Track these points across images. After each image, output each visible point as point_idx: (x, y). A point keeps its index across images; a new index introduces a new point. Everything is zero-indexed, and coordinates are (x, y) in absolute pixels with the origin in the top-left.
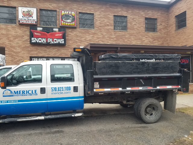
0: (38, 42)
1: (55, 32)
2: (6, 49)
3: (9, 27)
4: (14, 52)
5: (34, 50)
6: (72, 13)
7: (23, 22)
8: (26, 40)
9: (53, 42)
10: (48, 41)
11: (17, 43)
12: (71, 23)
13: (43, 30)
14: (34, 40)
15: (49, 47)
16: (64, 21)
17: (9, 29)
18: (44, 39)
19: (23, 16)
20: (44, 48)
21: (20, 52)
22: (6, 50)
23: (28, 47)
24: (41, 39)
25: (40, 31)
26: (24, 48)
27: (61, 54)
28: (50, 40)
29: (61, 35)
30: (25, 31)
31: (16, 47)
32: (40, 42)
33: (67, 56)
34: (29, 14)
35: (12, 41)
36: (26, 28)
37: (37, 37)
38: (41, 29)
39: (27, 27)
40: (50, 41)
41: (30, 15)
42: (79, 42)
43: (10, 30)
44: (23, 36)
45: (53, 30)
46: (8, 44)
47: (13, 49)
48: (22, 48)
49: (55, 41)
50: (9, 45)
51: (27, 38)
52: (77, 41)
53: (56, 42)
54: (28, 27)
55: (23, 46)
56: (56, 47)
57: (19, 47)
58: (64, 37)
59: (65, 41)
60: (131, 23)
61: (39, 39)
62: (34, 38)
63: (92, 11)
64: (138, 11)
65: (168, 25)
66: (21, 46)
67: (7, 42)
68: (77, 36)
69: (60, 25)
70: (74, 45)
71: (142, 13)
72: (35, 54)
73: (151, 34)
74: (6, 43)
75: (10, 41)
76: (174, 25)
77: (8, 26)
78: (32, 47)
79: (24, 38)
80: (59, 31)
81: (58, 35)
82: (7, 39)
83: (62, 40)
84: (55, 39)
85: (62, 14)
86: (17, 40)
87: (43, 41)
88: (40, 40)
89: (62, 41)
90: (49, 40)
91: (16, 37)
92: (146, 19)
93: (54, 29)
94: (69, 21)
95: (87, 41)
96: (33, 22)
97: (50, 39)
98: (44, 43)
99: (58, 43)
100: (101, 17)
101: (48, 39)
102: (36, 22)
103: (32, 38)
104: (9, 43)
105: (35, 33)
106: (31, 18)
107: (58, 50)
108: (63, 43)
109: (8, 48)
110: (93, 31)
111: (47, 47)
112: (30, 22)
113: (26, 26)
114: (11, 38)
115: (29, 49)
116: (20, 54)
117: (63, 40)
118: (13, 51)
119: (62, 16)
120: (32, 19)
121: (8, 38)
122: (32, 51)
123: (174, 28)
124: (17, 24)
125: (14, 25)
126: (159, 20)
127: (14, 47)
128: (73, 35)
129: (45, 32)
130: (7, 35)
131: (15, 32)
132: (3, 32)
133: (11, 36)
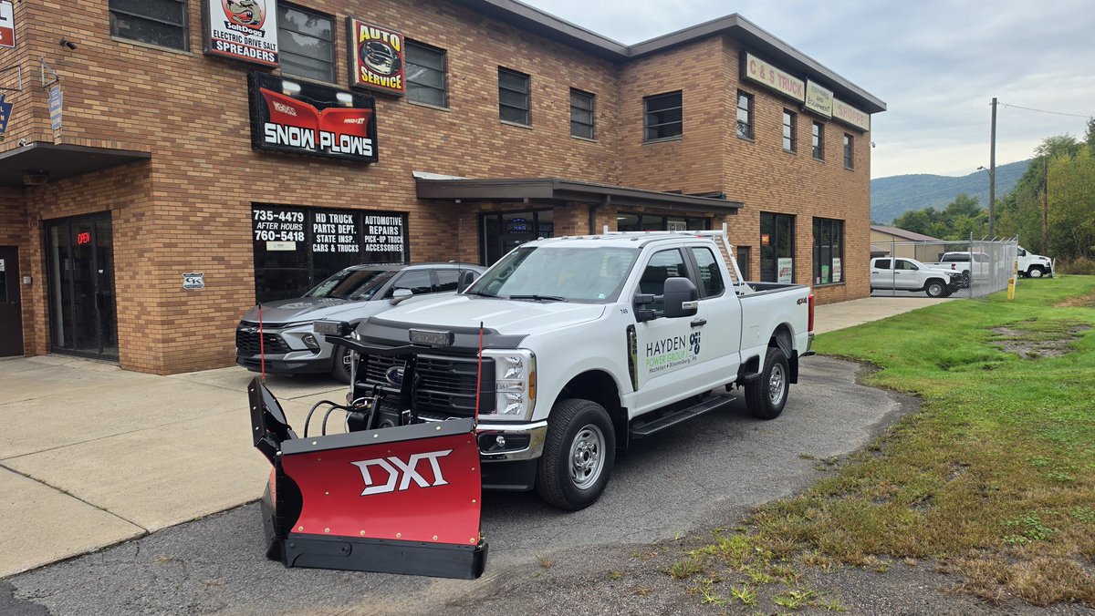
0: (286, 143)
1: (343, 106)
2: (155, 164)
3: (164, 62)
4: (191, 180)
5: (268, 176)
6: (392, 36)
7: (229, 50)
8: (235, 132)
9: (337, 149)
10: (323, 143)
11: (199, 139)
12: (390, 76)
13: (302, 92)
14: (273, 133)
15: (318, 166)
16: (369, 69)
17: (161, 72)
18: (307, 131)
19: (226, 23)
20: (301, 171)
21: (210, 182)
22: (157, 171)
23: (240, 160)
24: (296, 131)
25: (291, 96)
26: (227, 162)
27: (356, 198)
28: (327, 140)
29: (361, 121)
30: (229, 88)
31: (198, 156)
32: (294, 143)
33: (375, 208)
34: (250, 16)
35: (179, 128)
36: (232, 76)
37: (285, 122)
38: (296, 88)
39: (233, 72)
40: (328, 143)
41: (255, 23)
42: (409, 156)
43: (169, 77)
44: (222, 110)
45: (336, 100)
46: (165, 139)
47: (183, 166)
48: (221, 163)
49: (346, 144)
50: (168, 144)
51: (236, 119)
52: (402, 151)
53: (346, 150)
54: (238, 73)
55: (223, 155)
56: (340, 170)
57: (209, 156)
58: (370, 130)
59: (374, 146)
60: (540, 102)
61: (292, 130)
62: (273, 126)
63: (442, 40)
64: (554, 63)
65: (616, 118)
66: (216, 154)
67: (158, 132)
68: (403, 131)
69: (357, 81)
70: (396, 164)
71: (564, 71)
72: (269, 193)
73: (584, 144)
74: (152, 133)
75: (172, 127)
76: (640, 124)
77: (159, 57)
78: (257, 162)
79: (225, 121)
80: (356, 104)
81: (353, 121)
82: (156, 116)
83: (365, 141)
84: (343, 138)
85: (362, 40)
86: (197, 124)
87: (305, 139)
88: (295, 136)
89: (363, 146)
90: (325, 139)
91: (196, 111)
92: (574, 91)
93: (340, 98)
94: (384, 68)
95: (433, 150)
96: (265, 55)
97: (327, 135)
98: (308, 148)
99: (353, 152)
100: (465, 68)
101: (323, 134)
102: (276, 56)
103: (267, 126)
104: (166, 135)
105: (277, 105)
106: (255, 36)
107: (348, 180)
108: (370, 153)
109: (163, 159)
110: (446, 116)
111: (311, 165)
112: (253, 55)
114: (172, 114)
115: (248, 170)
116: (214, 192)
117: (369, 141)
118: (184, 175)
119: (361, 46)
120: (262, 40)
121: (163, 115)
122: (261, 177)
123: (641, 134)
124: (197, 50)
125: (182, 56)
126: (599, 100)
127: (188, 156)
128: (390, 126)
129: (310, 102)
130: (158, 96)
131: (188, 89)
132: (140, 80)
133: (175, 105)
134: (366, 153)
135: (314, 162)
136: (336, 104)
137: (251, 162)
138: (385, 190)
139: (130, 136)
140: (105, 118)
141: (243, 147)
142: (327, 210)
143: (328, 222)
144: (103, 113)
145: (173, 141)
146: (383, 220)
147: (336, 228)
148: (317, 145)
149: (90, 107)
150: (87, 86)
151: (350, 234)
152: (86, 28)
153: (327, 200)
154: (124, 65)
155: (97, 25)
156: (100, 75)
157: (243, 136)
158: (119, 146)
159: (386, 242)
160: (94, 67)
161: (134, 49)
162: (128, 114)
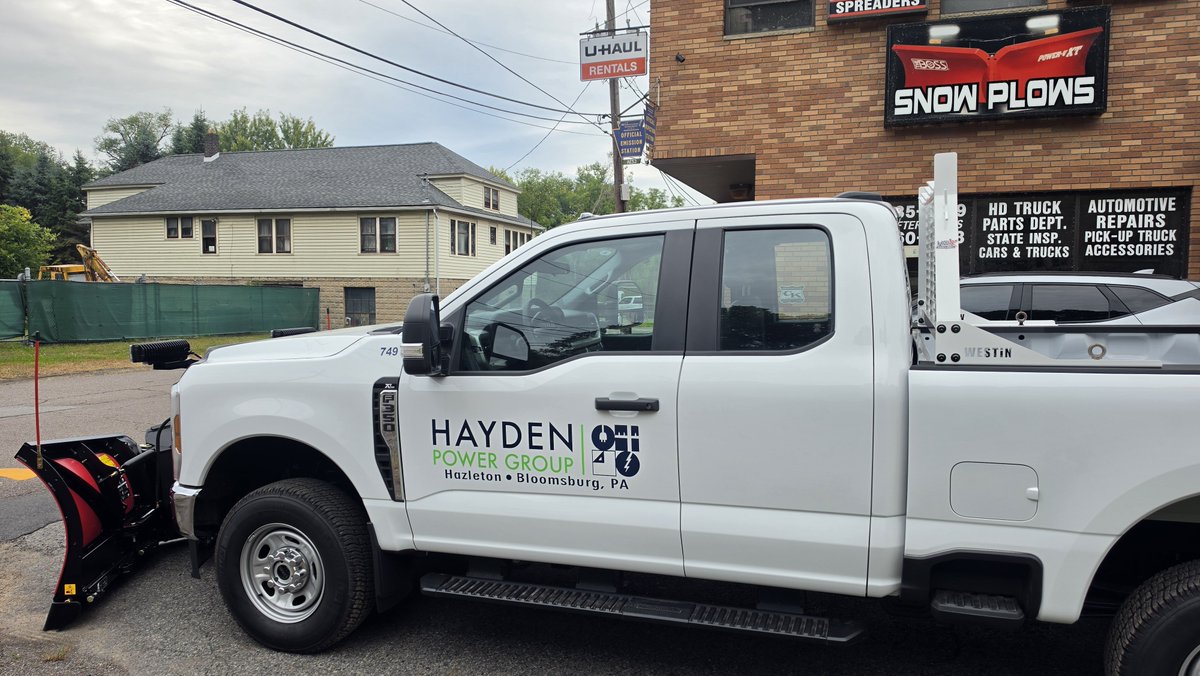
0: (928, 110)
1: (1039, 36)
2: (759, 166)
3: (778, 49)
5: (905, 159)
7: (851, 10)
8: (863, 110)
9: (1021, 103)
10: (993, 99)
11: (812, 128)
13: (960, 35)
14: (906, 103)
15: (993, 133)
17: (774, 60)
18: (966, 88)
20: (959, 145)
22: (761, 172)
23: (868, 145)
24: (947, 91)
25: (943, 44)
26: (848, 150)
27: (1066, 173)
28: (1001, 93)
29: (1074, 50)
30: (859, 57)
31: (809, 149)
32: (939, 108)
33: (1107, 186)
35: (790, 119)
36: (864, 41)
37: (927, 82)
38: (953, 31)
39: (867, 35)
40: (1002, 98)
43: (783, 63)
44: (847, 87)
45: (1025, 30)
46: (772, 136)
47: (791, 163)
48: (839, 153)
49: (1037, 93)
50: (775, 141)
51: (866, 93)
52: (1184, 82)
53: (1040, 102)
54: (874, 34)
55: (843, 142)
56: (1036, 134)
57: (822, 148)
58: (1095, 63)
59: (1101, 89)
61: (940, 91)
62: (909, 92)
66: (833, 142)
67: (765, 129)
70: (1164, 106)
74: (758, 132)
75: (783, 120)
77: (774, 44)
78: (892, 144)
79: (850, 100)
80: (1064, 28)
81: (1057, 54)
82: (764, 111)
83: (1080, 81)
84: (1033, 85)
86: (813, 111)
87: (962, 99)
88: (943, 99)
89: (1080, 91)
90: (998, 92)
91: (815, 93)
93: (1033, 24)
96: (906, 1)
97: (1003, 86)
98: (964, 112)
99: (1052, 102)
101: (993, 87)
103: (899, 93)
104: (774, 131)
105: (917, 63)
107: (1048, 148)
108: (1090, 100)
109: (769, 159)
111: (980, 134)
112: (886, 5)
113: (864, 30)
114: (784, 105)
115: (875, 156)
117: (1091, 80)
121: (771, 111)
122: (893, 163)
124: (820, 22)
125: (801, 34)
127: (797, 151)
128: (1157, 44)
129: (975, 45)
130: (769, 88)
131: (804, 72)
132: (750, 76)
133: (788, 94)
134: (1079, 101)
135: (986, 128)
136: (1024, 35)
137: (881, 145)
138: (1133, 154)
139: (735, 138)
140: (711, 125)
141: (871, 128)
142: (1010, 197)
143: (1011, 212)
144: (710, 120)
145: (781, 136)
146: (1130, 204)
147: (1027, 222)
148: (982, 104)
149: (698, 116)
150: (697, 97)
151: (1054, 228)
152: (700, 35)
153: (1005, 182)
154: (732, 64)
155: (711, 29)
156: (710, 81)
157: (874, 114)
158: (723, 151)
159: (1135, 240)
160: (705, 74)
161: (746, 44)
162: (734, 116)
